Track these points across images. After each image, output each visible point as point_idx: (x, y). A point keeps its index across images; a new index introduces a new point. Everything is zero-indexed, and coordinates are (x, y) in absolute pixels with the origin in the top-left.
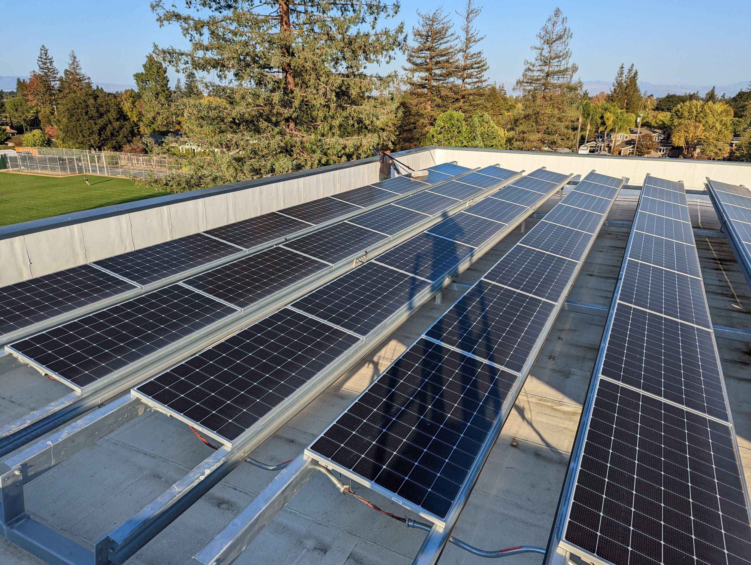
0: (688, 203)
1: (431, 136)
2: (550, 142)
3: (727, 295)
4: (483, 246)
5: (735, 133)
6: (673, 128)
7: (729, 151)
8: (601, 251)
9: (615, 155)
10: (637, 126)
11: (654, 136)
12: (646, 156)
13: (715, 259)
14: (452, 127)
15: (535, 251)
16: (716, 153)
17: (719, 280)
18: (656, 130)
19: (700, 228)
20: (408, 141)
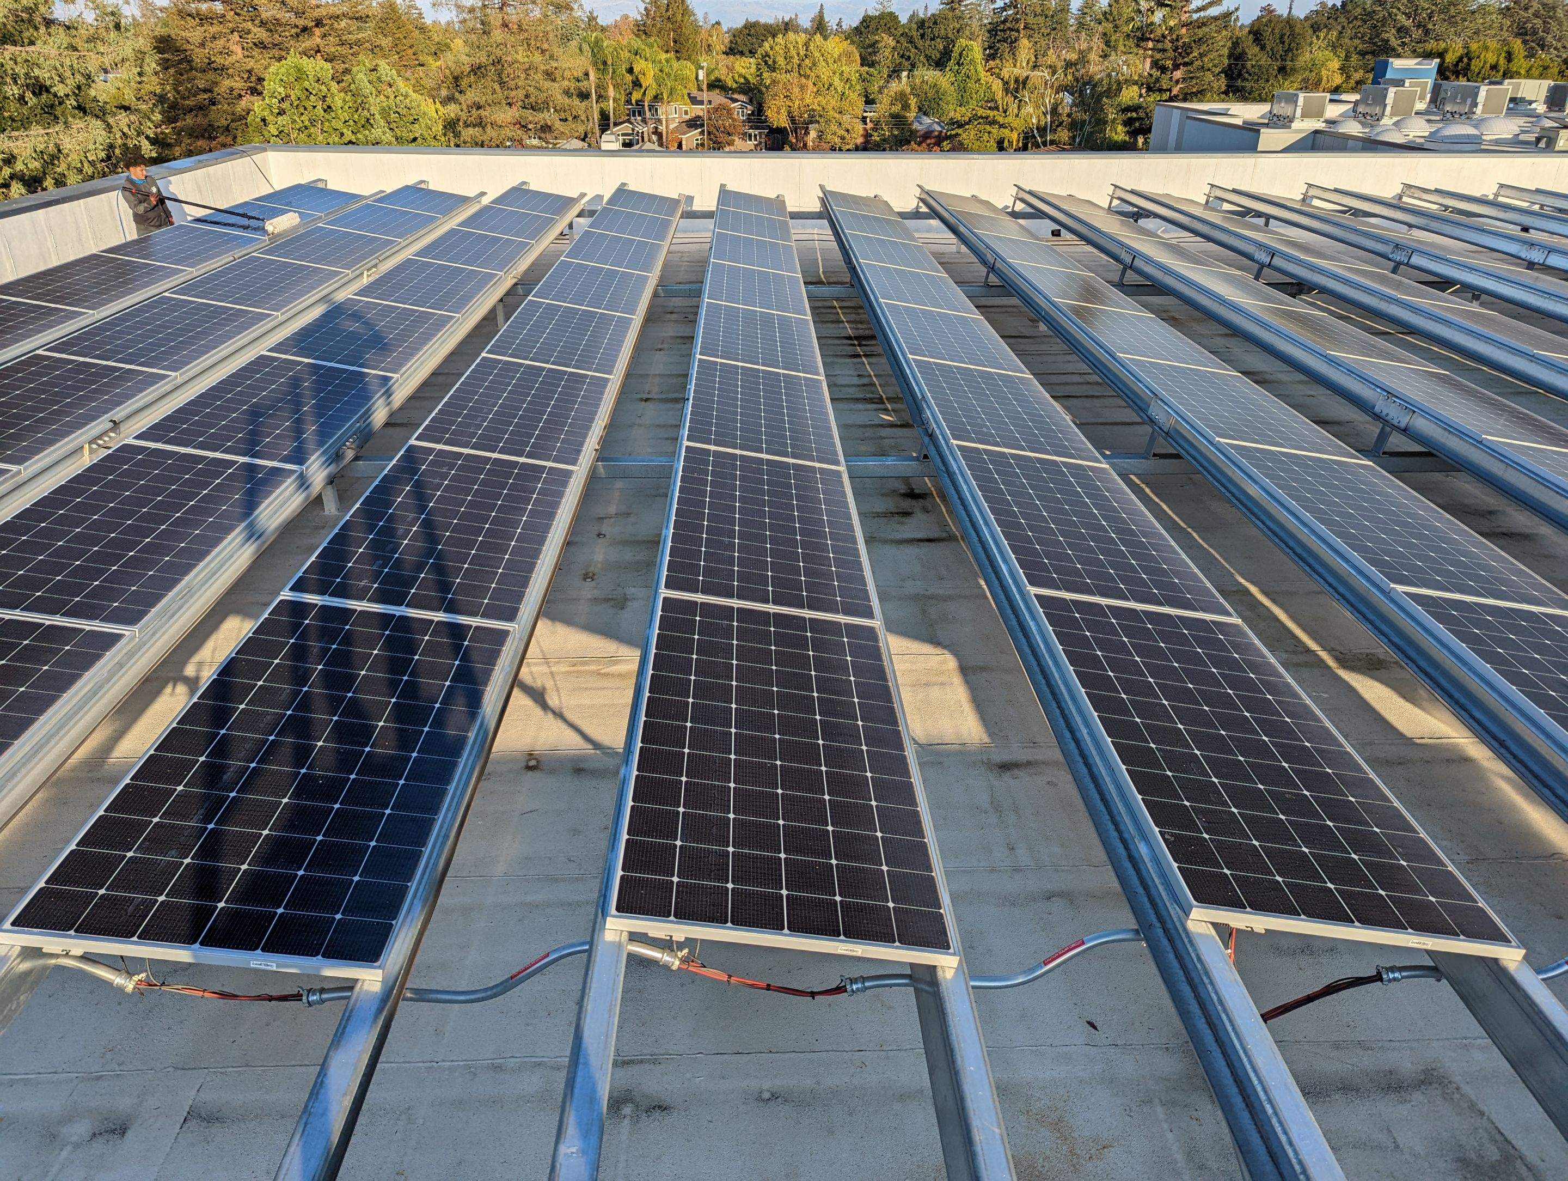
0: (794, 237)
1: (258, 120)
2: (539, 127)
3: (871, 401)
4: (412, 369)
5: (866, 97)
6: (764, 89)
7: (861, 132)
8: (660, 350)
9: (672, 149)
10: (700, 89)
11: (734, 108)
12: (727, 149)
13: (849, 338)
14: (308, 97)
15: (521, 365)
16: (843, 138)
17: (859, 376)
18: (736, 96)
19: (821, 283)
20: (203, 136)
